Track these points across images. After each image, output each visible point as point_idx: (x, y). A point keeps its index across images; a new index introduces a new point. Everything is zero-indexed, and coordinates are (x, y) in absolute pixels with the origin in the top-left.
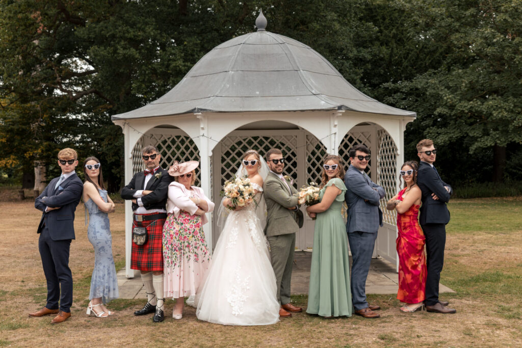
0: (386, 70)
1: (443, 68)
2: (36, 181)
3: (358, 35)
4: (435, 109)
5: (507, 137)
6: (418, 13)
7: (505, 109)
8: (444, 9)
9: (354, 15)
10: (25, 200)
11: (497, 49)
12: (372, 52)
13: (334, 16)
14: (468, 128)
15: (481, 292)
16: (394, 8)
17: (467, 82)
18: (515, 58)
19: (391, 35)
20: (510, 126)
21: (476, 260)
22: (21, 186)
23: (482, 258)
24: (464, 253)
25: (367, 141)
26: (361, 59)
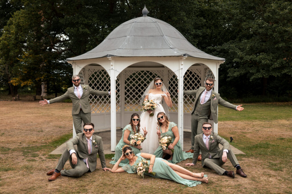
0: (209, 40)
1: (237, 39)
2: (42, 92)
3: (196, 24)
4: (233, 59)
5: (269, 73)
6: (225, 12)
7: (268, 59)
8: (238, 10)
9: (194, 13)
10: (36, 101)
11: (264, 30)
12: (202, 32)
13: (184, 14)
14: (249, 68)
15: (259, 154)
16: (213, 11)
17: (249, 46)
18: (273, 34)
19: (212, 24)
20: (270, 68)
21: (255, 136)
22: (35, 94)
23: (258, 135)
24: (249, 131)
25: (199, 74)
26: (197, 35)
